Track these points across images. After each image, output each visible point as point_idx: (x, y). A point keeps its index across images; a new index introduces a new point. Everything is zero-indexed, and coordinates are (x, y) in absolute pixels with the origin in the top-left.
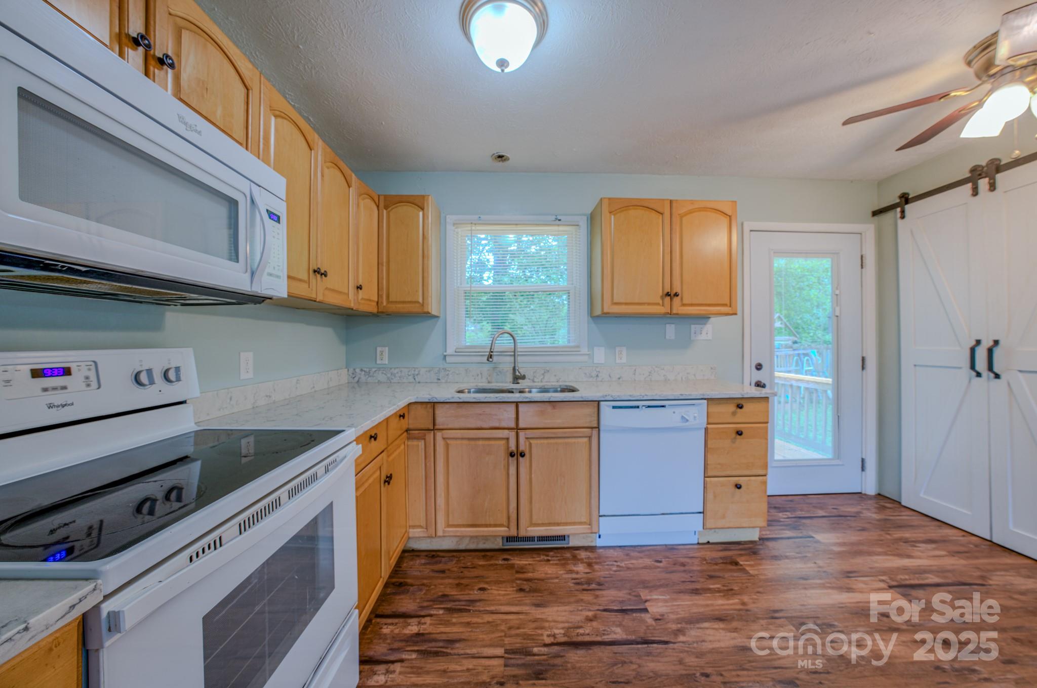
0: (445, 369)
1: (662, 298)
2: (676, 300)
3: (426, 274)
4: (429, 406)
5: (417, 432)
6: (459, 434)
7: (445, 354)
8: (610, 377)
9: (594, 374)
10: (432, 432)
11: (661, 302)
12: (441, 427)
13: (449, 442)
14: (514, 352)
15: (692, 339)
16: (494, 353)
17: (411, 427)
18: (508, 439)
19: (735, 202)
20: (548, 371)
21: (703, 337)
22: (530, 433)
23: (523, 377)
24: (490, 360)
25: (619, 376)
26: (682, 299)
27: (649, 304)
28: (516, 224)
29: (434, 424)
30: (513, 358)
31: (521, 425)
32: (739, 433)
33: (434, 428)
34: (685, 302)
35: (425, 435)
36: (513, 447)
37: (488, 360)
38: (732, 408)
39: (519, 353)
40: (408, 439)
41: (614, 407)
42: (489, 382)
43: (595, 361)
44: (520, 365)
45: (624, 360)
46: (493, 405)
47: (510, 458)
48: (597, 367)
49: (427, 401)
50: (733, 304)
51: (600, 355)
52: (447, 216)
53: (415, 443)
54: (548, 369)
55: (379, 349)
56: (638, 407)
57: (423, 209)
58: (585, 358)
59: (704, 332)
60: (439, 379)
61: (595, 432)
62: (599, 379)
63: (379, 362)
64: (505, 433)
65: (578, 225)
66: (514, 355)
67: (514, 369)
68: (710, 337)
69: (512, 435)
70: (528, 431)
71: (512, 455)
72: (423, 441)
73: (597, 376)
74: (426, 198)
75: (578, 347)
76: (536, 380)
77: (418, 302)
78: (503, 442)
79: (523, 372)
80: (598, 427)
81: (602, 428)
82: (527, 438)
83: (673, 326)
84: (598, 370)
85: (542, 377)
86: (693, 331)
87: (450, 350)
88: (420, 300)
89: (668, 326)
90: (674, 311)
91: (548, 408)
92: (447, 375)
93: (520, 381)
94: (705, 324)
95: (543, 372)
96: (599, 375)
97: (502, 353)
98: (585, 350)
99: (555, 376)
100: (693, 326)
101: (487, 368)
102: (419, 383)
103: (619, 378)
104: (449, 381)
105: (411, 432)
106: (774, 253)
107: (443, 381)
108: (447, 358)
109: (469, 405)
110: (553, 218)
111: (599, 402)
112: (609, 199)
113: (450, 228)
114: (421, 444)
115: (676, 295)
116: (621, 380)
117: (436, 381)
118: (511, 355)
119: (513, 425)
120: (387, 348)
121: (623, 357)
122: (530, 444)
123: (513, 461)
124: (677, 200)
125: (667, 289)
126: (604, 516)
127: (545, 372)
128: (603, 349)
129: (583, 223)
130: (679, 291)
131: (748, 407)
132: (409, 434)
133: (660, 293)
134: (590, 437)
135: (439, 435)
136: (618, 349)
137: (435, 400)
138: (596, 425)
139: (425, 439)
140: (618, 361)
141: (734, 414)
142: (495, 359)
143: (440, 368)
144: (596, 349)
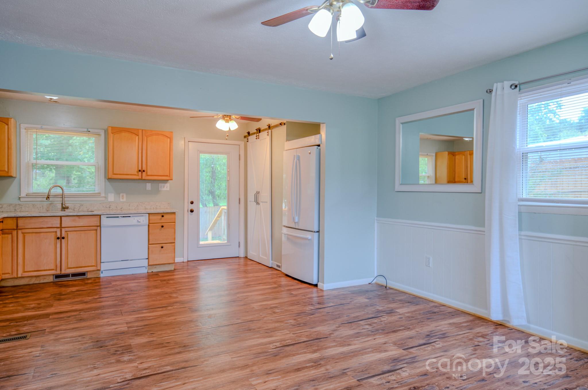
0: (19, 205)
1: (138, 172)
2: (144, 174)
3: (10, 158)
4: (15, 218)
5: (7, 231)
6: (31, 231)
7: (20, 196)
9: (108, 206)
10: (16, 231)
11: (137, 174)
12: (21, 228)
13: (25, 234)
14: (62, 196)
15: (160, 190)
16: (50, 196)
17: (4, 228)
18: (56, 232)
19: (172, 132)
20: (82, 205)
21: (165, 189)
22: (67, 229)
23: (67, 208)
24: (48, 199)
25: (121, 207)
26: (147, 173)
27: (131, 175)
29: (17, 227)
30: (61, 199)
31: (63, 226)
32: (162, 227)
33: (17, 228)
34: (148, 174)
35: (12, 232)
36: (59, 235)
37: (47, 199)
38: (160, 217)
39: (65, 196)
40: (3, 234)
41: (107, 217)
42: (47, 211)
43: (109, 201)
44: (66, 202)
45: (125, 200)
46: (48, 218)
47: (57, 240)
48: (110, 203)
49: (14, 216)
50: (171, 176)
51: (111, 197)
52: (21, 125)
53: (6, 236)
56: (118, 217)
57: (8, 125)
58: (104, 199)
59: (165, 187)
60: (16, 210)
61: (99, 228)
62: (111, 209)
64: (55, 230)
65: (99, 135)
66: (62, 197)
67: (62, 204)
68: (168, 189)
69: (58, 230)
70: (66, 228)
71: (58, 238)
72: (11, 235)
73: (110, 207)
74: (10, 119)
75: (100, 193)
76: (75, 210)
77: (5, 171)
78: (54, 233)
79: (67, 205)
80: (100, 226)
81: (102, 226)
82: (66, 231)
83: (150, 184)
84: (110, 204)
85: (79, 208)
86: (160, 186)
87: (23, 194)
88: (6, 170)
89: (147, 184)
90: (143, 178)
91: (77, 218)
92: (21, 208)
93: (66, 210)
94: (166, 183)
95: (79, 206)
96: (111, 207)
97: (56, 196)
98: (103, 195)
99: (86, 207)
100: (160, 184)
101: (46, 203)
102: (2, 212)
103: (121, 208)
104: (22, 210)
105: (4, 231)
106: (200, 152)
107: (18, 211)
108: (21, 199)
109: (36, 218)
110: (86, 130)
111: (100, 215)
112: (112, 127)
113: (23, 131)
114: (10, 236)
115: (144, 171)
116: (122, 209)
117: (14, 211)
118: (61, 197)
119: (59, 226)
121: (123, 198)
122: (67, 234)
123: (59, 241)
124: (145, 130)
125: (140, 168)
126: (104, 262)
127: (80, 206)
128: (113, 194)
129: (102, 133)
130: (145, 170)
131: (166, 217)
132: (3, 232)
133: (137, 170)
134: (96, 230)
135: (20, 232)
136: (121, 195)
137: (18, 216)
138: (99, 225)
139: (12, 234)
140: (121, 200)
141: (161, 219)
142: (51, 199)
143: (16, 204)
144: (109, 194)
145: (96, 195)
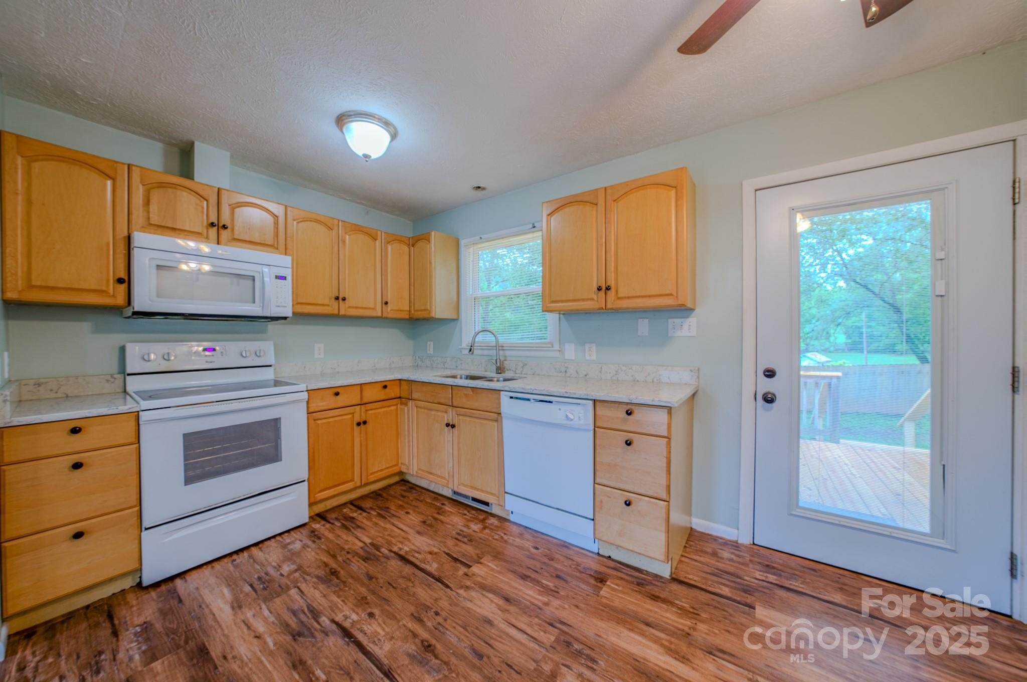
0: (460, 359)
1: (598, 293)
2: (610, 294)
3: (431, 289)
6: (422, 404)
7: (461, 347)
8: (577, 373)
9: (563, 369)
10: (411, 401)
11: (596, 297)
12: (414, 398)
13: (418, 409)
15: (670, 335)
17: (402, 395)
21: (684, 333)
23: (502, 368)
25: (585, 373)
26: (615, 292)
28: (503, 238)
29: (411, 396)
32: (629, 443)
35: (408, 402)
38: (622, 413)
39: (504, 348)
43: (566, 358)
45: (594, 357)
47: (446, 428)
48: (567, 363)
51: (570, 352)
54: (526, 362)
55: (428, 343)
56: (529, 400)
58: (557, 354)
59: (685, 326)
61: (500, 418)
62: (568, 375)
63: (428, 352)
67: (497, 361)
68: (692, 333)
73: (566, 371)
75: (551, 343)
76: (517, 372)
78: (444, 415)
80: (501, 414)
83: (646, 321)
84: (566, 366)
85: (522, 368)
87: (464, 345)
89: (640, 320)
91: (470, 392)
92: (462, 364)
93: (502, 372)
94: (687, 317)
95: (522, 365)
96: (568, 370)
98: (557, 347)
100: (670, 320)
103: (586, 375)
105: (402, 399)
110: (531, 226)
111: (500, 392)
114: (406, 408)
115: (609, 288)
116: (587, 377)
117: (455, 368)
120: (432, 343)
121: (591, 354)
122: (459, 419)
124: (612, 186)
128: (573, 345)
131: (638, 415)
133: (596, 287)
134: (497, 421)
135: (414, 403)
136: (587, 346)
138: (499, 412)
140: (588, 358)
141: (624, 420)
143: (457, 358)
144: (567, 345)
145: (545, 345)
